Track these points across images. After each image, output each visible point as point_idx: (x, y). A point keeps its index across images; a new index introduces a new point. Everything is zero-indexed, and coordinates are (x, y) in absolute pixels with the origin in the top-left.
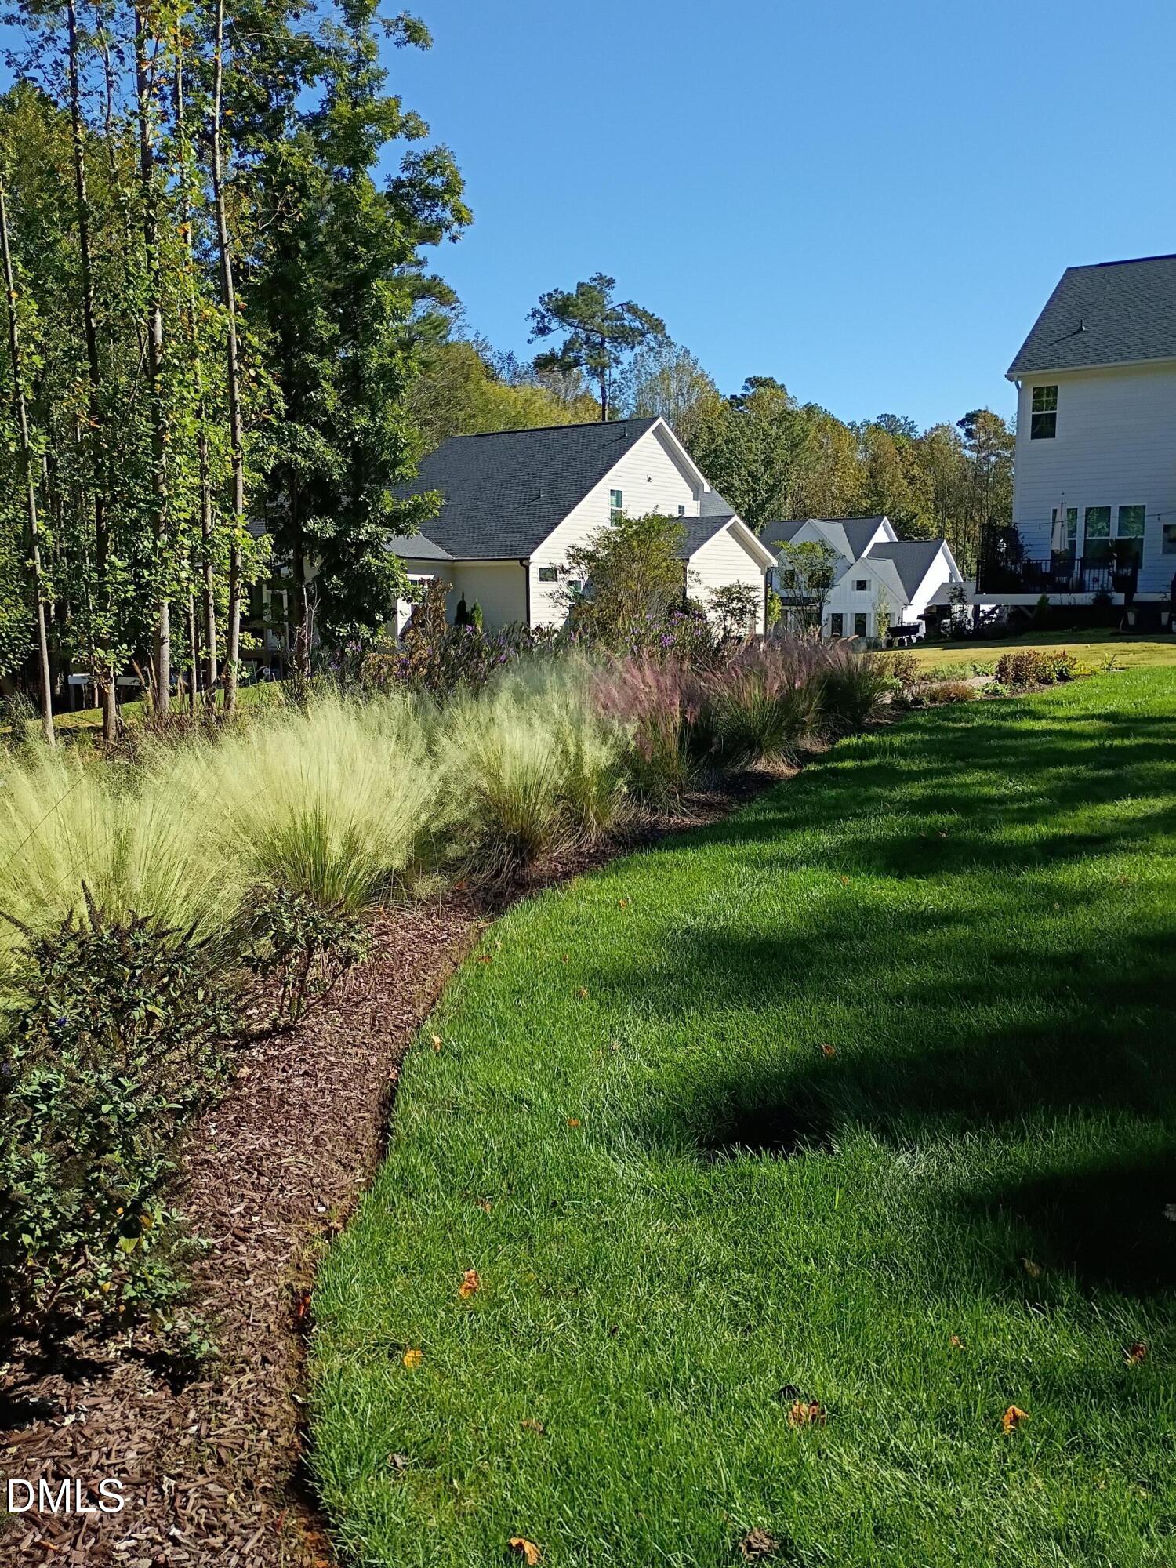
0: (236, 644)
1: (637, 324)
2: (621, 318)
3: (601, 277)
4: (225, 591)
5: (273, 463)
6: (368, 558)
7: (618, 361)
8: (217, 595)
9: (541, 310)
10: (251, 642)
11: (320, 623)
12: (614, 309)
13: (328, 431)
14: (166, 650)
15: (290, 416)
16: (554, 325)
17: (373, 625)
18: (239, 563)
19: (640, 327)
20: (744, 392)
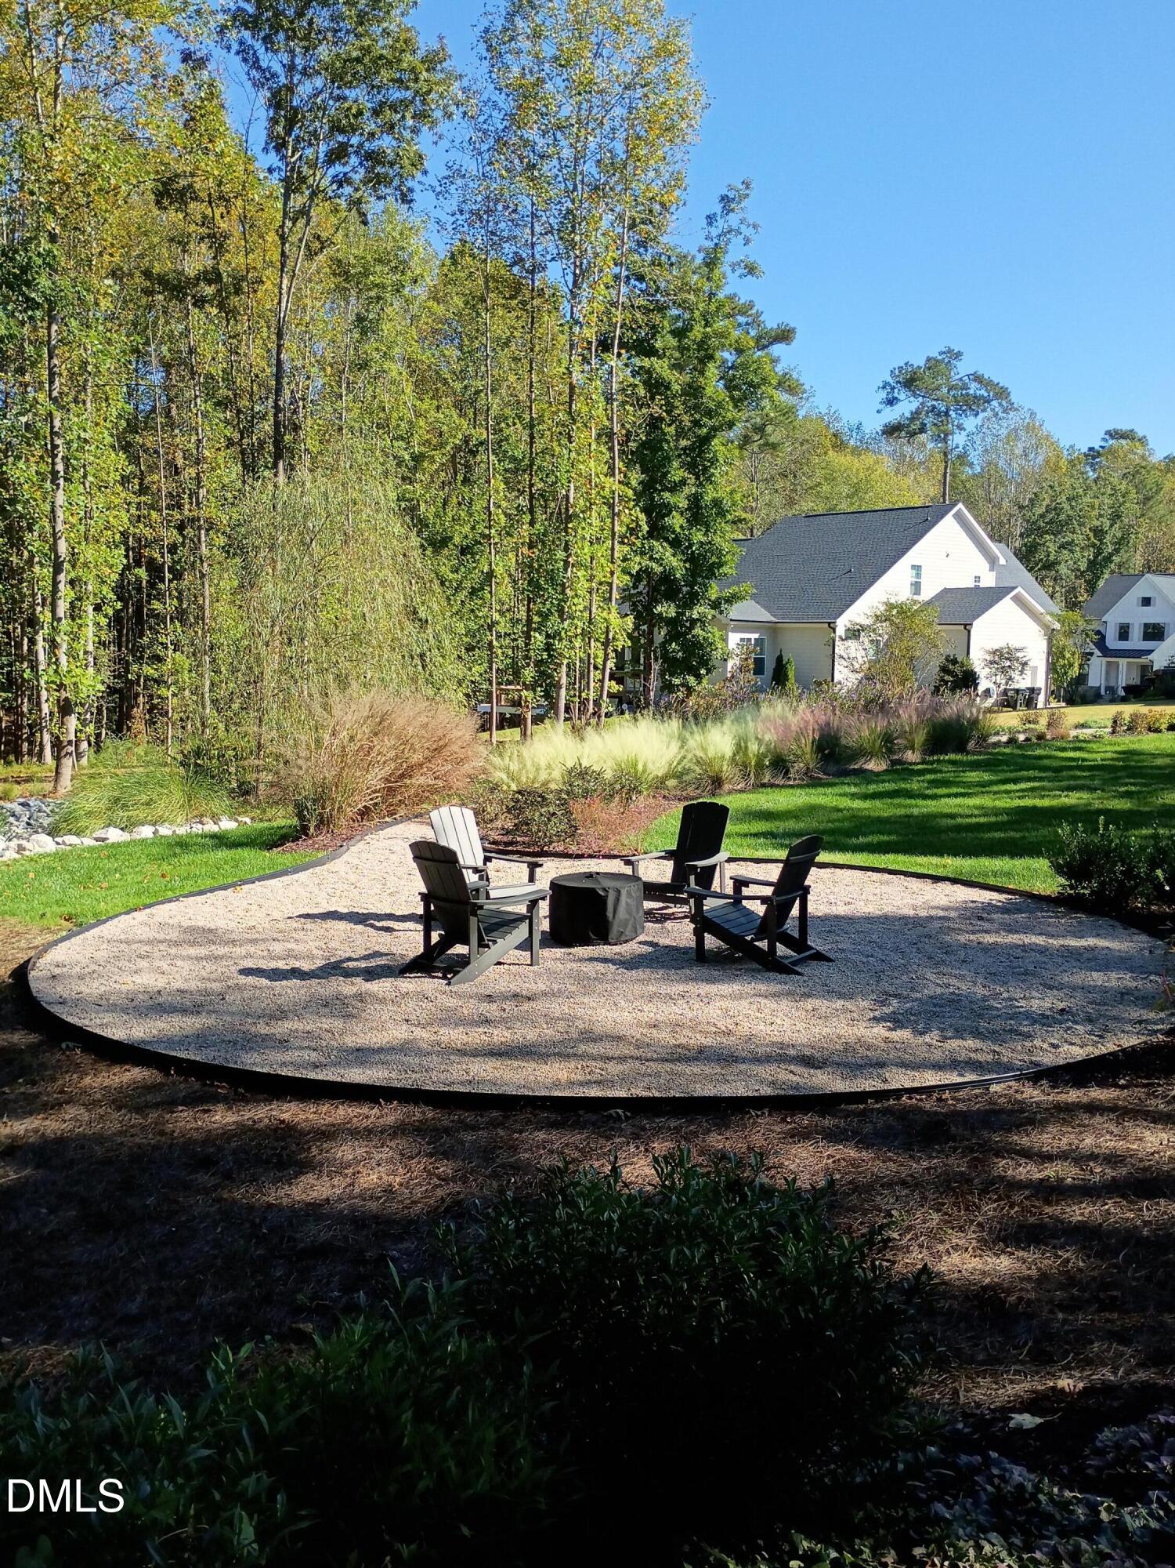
0: (606, 689)
1: (983, 392)
2: (965, 387)
3: (950, 351)
4: (601, 654)
5: (637, 568)
6: (697, 631)
7: (960, 428)
8: (596, 657)
9: (891, 382)
10: (615, 688)
11: (662, 674)
12: (961, 379)
13: (675, 544)
14: (563, 692)
15: (651, 535)
16: (902, 396)
17: (699, 677)
18: (611, 637)
19: (986, 394)
20: (1103, 444)
